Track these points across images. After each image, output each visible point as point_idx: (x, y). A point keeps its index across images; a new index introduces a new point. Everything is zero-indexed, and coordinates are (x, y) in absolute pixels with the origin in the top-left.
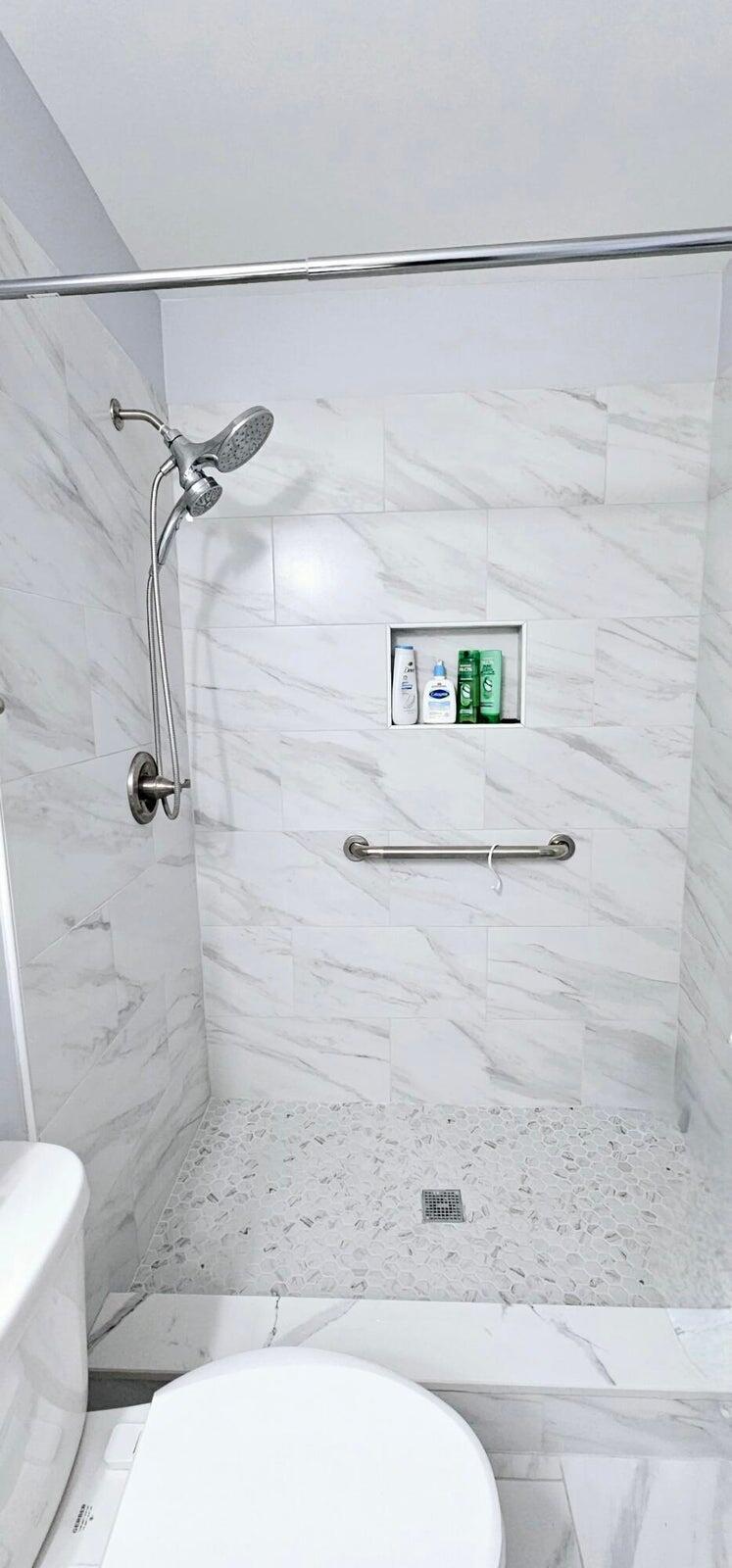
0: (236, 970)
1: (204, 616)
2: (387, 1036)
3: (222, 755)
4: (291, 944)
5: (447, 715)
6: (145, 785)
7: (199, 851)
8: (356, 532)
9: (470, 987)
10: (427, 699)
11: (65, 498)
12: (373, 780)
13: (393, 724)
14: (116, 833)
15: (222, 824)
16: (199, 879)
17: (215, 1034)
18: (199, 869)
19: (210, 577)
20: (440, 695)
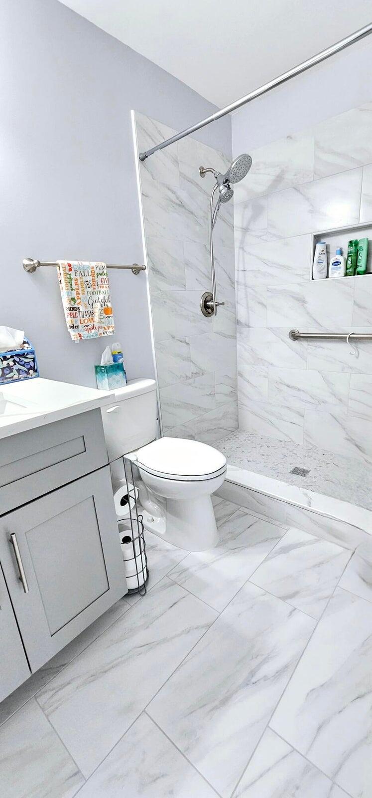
0: (248, 382)
1: (242, 242)
2: (303, 417)
3: (247, 297)
4: (268, 373)
5: (339, 273)
6: (208, 303)
7: (238, 335)
8: (301, 193)
9: (340, 400)
10: (331, 266)
11: (177, 207)
12: (303, 305)
13: (313, 279)
14: (193, 316)
15: (246, 325)
16: (238, 346)
17: (241, 405)
18: (238, 342)
19: (245, 226)
20: (337, 264)
